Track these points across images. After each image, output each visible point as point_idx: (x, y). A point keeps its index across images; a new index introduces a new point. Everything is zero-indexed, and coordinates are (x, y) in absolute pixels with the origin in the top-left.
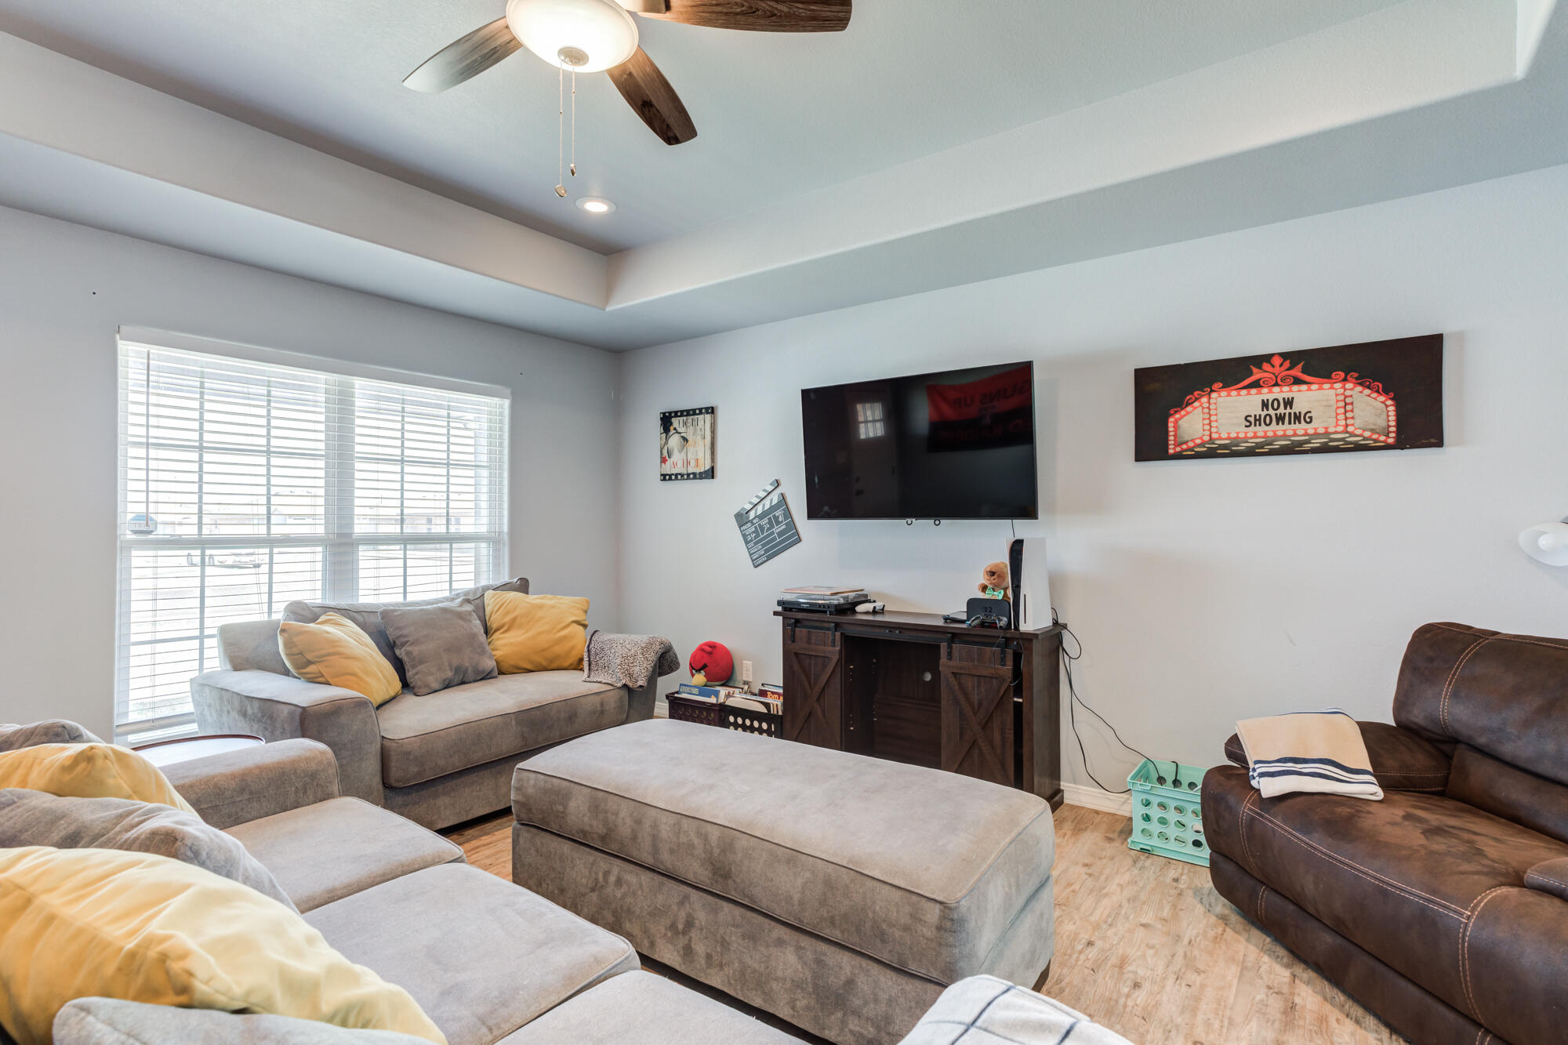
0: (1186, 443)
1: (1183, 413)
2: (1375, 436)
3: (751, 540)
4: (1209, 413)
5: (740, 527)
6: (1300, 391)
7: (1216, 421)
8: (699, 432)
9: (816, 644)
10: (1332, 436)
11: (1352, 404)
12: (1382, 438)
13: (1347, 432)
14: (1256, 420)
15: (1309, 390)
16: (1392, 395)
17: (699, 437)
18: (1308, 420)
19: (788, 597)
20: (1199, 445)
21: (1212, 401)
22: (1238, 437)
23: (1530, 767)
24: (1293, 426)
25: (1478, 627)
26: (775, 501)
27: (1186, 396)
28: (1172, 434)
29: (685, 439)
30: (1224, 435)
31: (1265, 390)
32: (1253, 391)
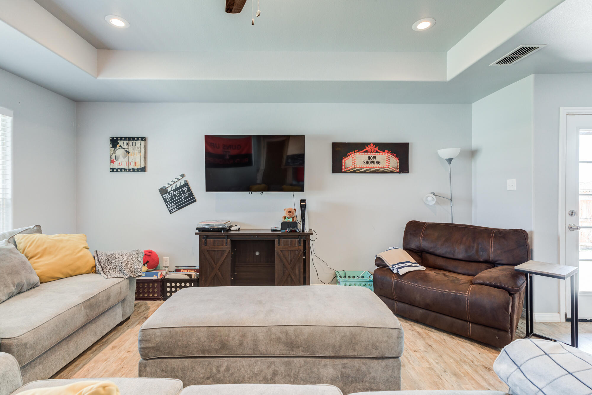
0: (347, 168)
1: (347, 158)
2: (395, 169)
3: (169, 201)
4: (354, 159)
5: (162, 195)
6: (377, 155)
7: (356, 162)
8: (137, 149)
9: (218, 245)
10: (385, 169)
11: (389, 160)
12: (396, 170)
13: (388, 168)
14: (366, 162)
15: (380, 154)
16: (398, 158)
17: (137, 152)
18: (379, 163)
19: (200, 226)
20: (351, 169)
21: (355, 155)
22: (362, 167)
23: (444, 256)
24: (376, 165)
25: (420, 221)
26: (183, 184)
27: (348, 153)
28: (343, 165)
29: (128, 152)
30: (358, 166)
31: (369, 153)
32: (366, 153)
